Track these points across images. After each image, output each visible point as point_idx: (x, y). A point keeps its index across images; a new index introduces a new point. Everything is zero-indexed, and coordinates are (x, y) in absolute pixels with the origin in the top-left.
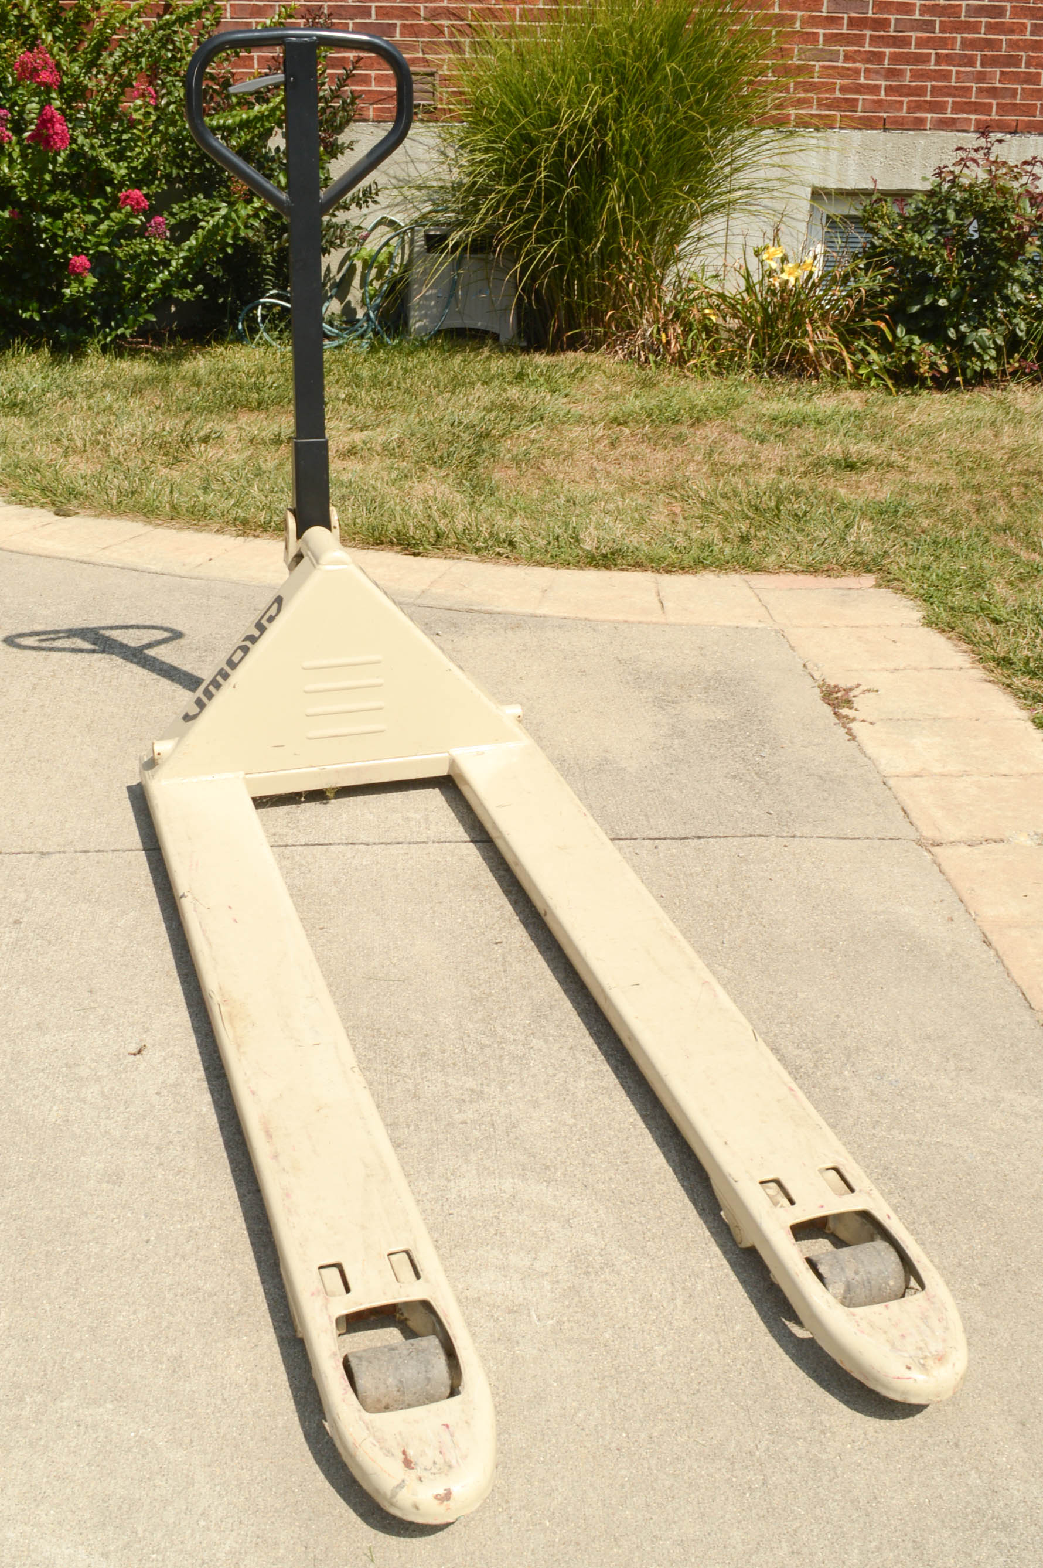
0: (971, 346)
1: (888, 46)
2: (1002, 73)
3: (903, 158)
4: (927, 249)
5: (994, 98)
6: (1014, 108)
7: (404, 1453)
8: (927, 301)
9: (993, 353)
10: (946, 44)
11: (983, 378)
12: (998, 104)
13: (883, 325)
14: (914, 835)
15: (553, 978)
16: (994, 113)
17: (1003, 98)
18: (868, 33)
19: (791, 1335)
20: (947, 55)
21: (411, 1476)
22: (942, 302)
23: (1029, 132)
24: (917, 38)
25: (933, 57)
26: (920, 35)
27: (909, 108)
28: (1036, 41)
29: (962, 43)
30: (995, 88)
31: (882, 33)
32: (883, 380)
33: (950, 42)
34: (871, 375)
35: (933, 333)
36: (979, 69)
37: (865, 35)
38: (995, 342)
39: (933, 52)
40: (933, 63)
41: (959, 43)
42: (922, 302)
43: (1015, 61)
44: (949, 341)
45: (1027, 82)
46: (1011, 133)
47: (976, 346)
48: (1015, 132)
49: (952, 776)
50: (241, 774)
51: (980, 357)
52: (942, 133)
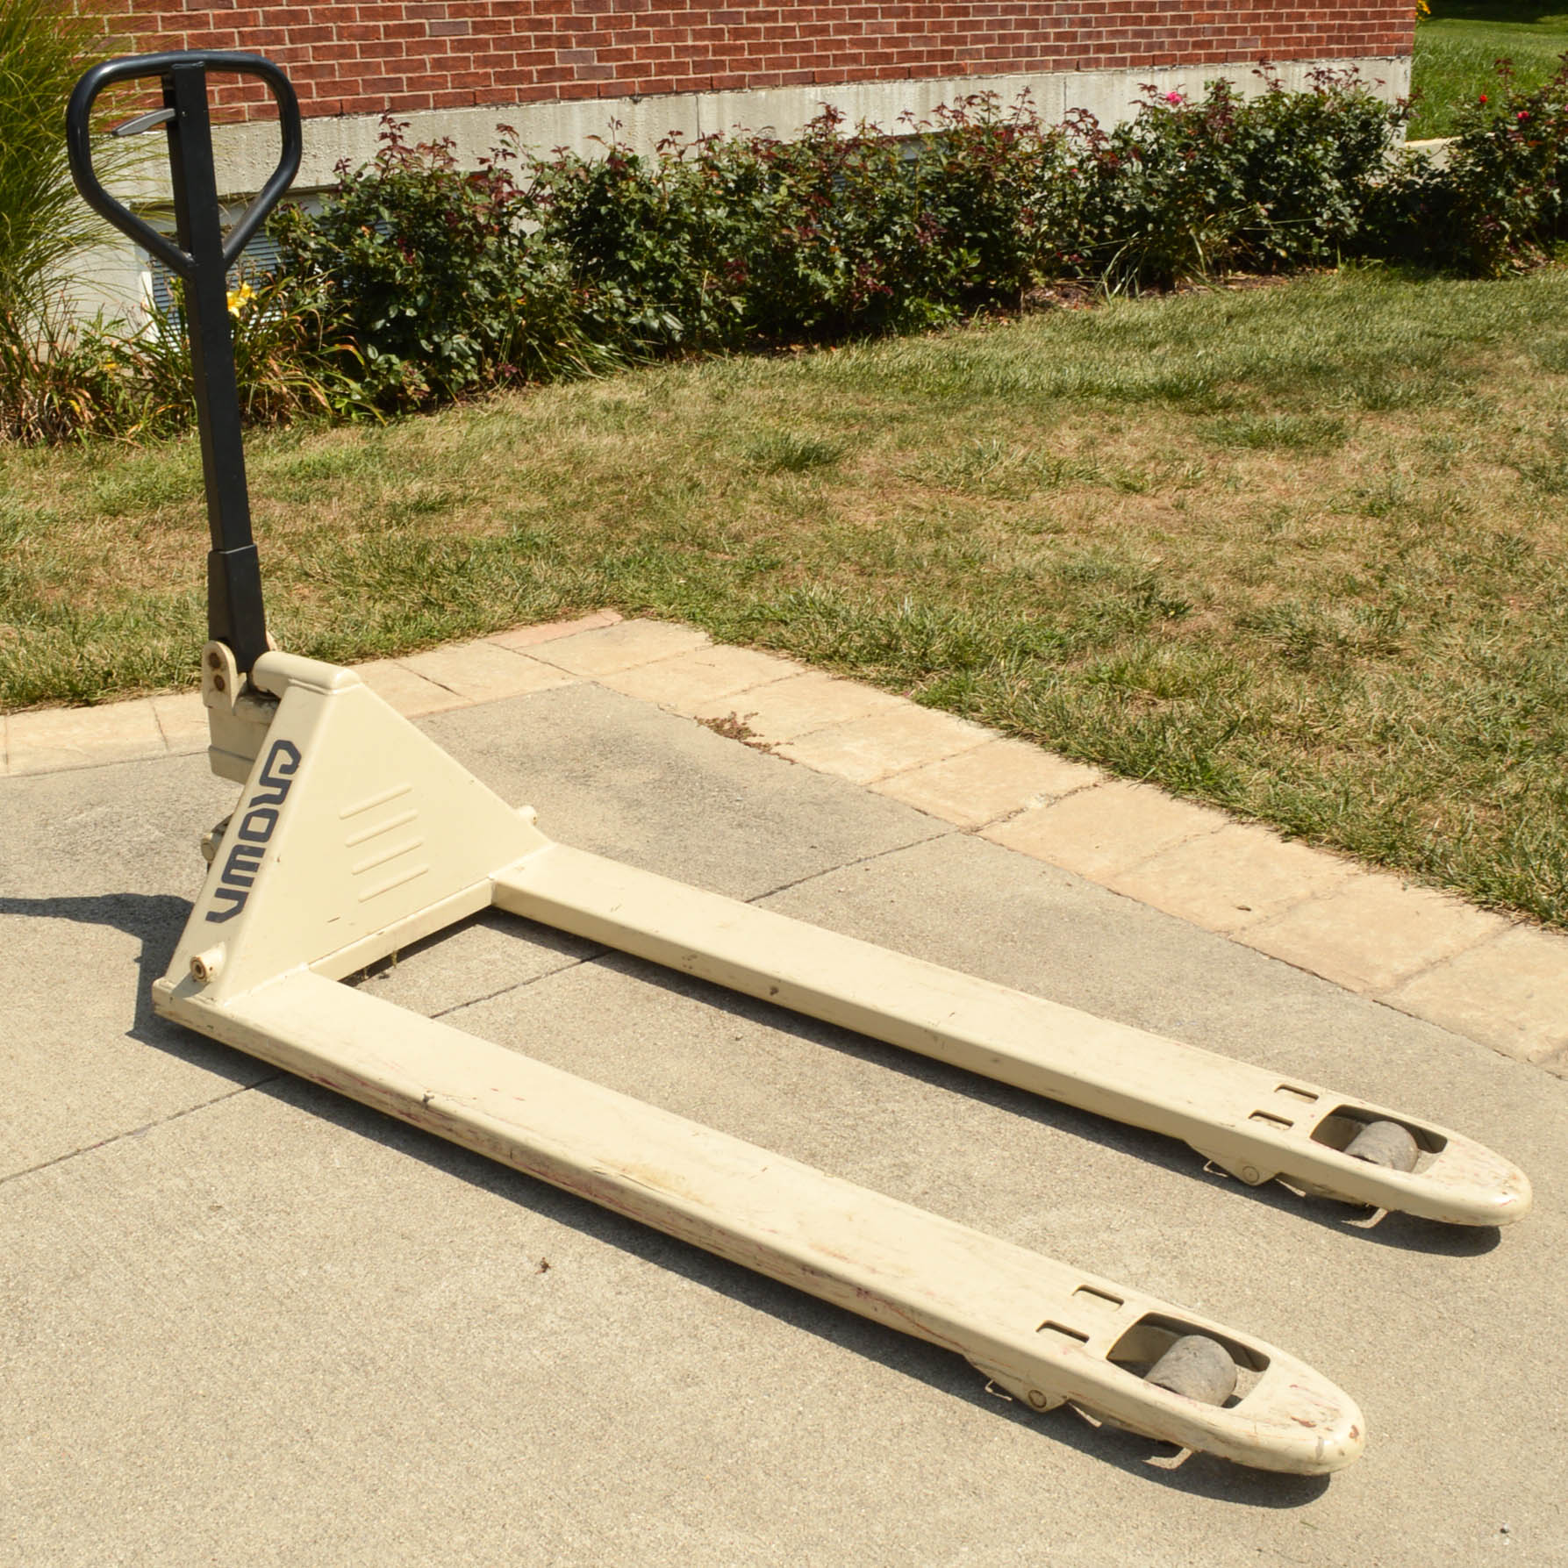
0: (450, 357)
1: (185, 27)
2: (314, 48)
3: (226, 157)
4: (381, 254)
5: (312, 78)
6: (335, 87)
7: (1294, 1419)
8: (393, 314)
9: (473, 360)
10: (247, 21)
11: (470, 392)
12: (317, 84)
13: (351, 348)
14: (953, 828)
15: (828, 1049)
16: (314, 95)
17: (321, 77)
18: (159, 14)
19: (1363, 1229)
20: (252, 33)
21: (1320, 1430)
22: (410, 312)
23: (356, 113)
24: (214, 15)
25: (236, 36)
26: (217, 12)
27: (221, 98)
28: (343, 9)
29: (264, 18)
30: (310, 66)
31: (174, 13)
32: (368, 410)
33: (251, 18)
34: (351, 408)
35: (407, 350)
36: (289, 46)
37: (155, 17)
38: (471, 348)
39: (235, 30)
40: (237, 43)
41: (261, 18)
42: (385, 315)
43: (324, 34)
44: (424, 355)
45: (342, 56)
46: (336, 116)
47: (454, 355)
48: (341, 115)
49: (912, 769)
50: (303, 967)
51: (460, 368)
52: (264, 123)
